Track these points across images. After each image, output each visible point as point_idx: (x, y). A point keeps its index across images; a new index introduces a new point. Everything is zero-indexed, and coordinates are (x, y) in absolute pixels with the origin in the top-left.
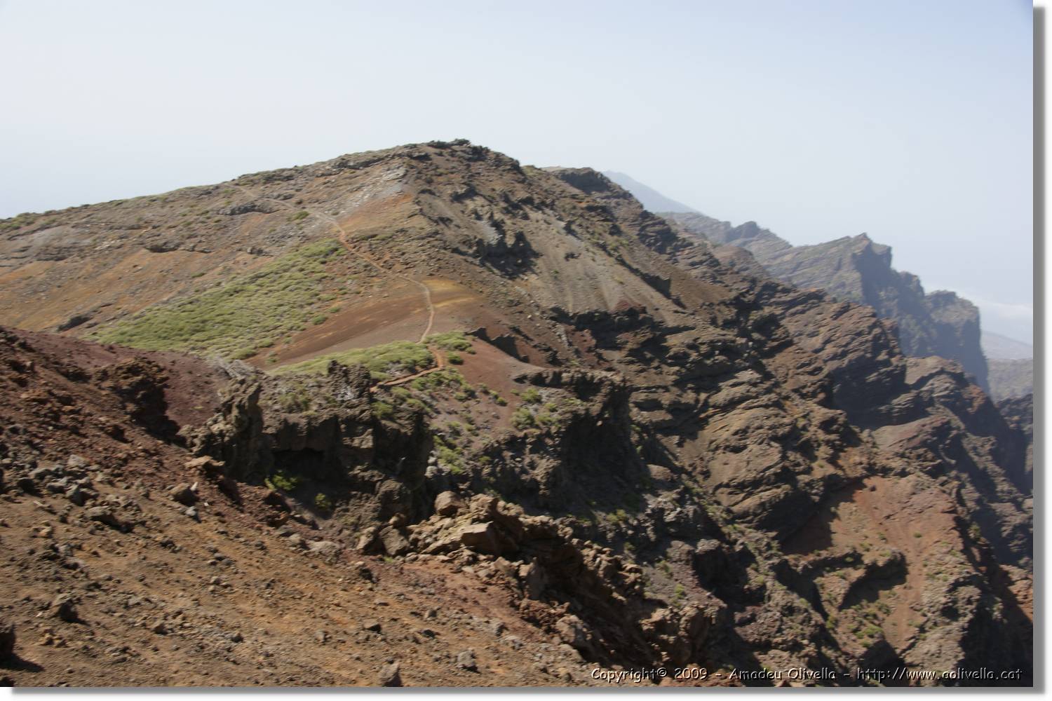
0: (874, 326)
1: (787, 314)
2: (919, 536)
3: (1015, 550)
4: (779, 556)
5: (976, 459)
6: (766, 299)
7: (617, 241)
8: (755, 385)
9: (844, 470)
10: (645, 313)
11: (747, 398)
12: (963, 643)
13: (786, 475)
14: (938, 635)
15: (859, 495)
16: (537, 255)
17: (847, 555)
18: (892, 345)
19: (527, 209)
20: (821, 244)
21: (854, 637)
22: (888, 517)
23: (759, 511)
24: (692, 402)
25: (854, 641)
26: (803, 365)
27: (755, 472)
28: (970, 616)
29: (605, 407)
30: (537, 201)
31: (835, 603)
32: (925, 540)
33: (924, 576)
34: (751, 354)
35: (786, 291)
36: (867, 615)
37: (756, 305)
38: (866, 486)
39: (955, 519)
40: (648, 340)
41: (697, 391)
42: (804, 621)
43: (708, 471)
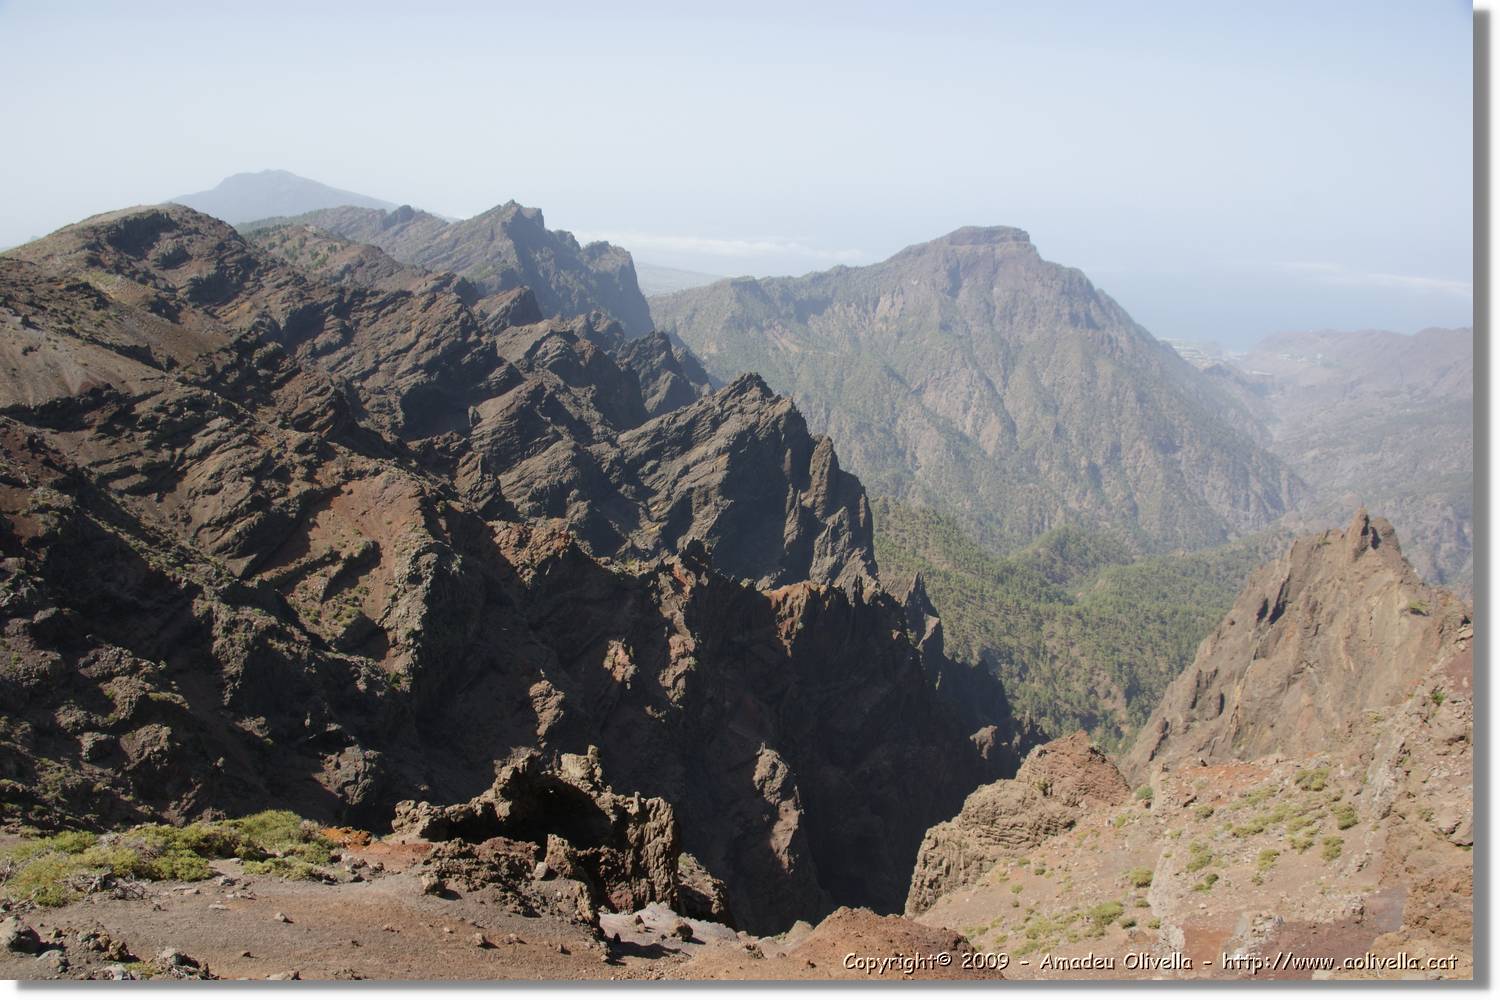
0: (460, 311)
2: (390, 523)
4: (230, 580)
9: (320, 484)
10: (110, 388)
11: (221, 443)
12: (427, 600)
13: (258, 503)
14: (407, 599)
15: (337, 501)
17: (325, 556)
20: (476, 217)
21: (335, 621)
22: (364, 513)
23: (237, 540)
24: (168, 459)
25: (336, 624)
27: (230, 508)
28: (431, 578)
31: (317, 598)
32: (396, 524)
33: (395, 555)
34: (220, 402)
35: (375, 294)
36: (348, 600)
37: (260, 343)
38: (343, 492)
39: (420, 501)
40: (116, 413)
41: (172, 448)
42: (246, 629)
43: (189, 517)
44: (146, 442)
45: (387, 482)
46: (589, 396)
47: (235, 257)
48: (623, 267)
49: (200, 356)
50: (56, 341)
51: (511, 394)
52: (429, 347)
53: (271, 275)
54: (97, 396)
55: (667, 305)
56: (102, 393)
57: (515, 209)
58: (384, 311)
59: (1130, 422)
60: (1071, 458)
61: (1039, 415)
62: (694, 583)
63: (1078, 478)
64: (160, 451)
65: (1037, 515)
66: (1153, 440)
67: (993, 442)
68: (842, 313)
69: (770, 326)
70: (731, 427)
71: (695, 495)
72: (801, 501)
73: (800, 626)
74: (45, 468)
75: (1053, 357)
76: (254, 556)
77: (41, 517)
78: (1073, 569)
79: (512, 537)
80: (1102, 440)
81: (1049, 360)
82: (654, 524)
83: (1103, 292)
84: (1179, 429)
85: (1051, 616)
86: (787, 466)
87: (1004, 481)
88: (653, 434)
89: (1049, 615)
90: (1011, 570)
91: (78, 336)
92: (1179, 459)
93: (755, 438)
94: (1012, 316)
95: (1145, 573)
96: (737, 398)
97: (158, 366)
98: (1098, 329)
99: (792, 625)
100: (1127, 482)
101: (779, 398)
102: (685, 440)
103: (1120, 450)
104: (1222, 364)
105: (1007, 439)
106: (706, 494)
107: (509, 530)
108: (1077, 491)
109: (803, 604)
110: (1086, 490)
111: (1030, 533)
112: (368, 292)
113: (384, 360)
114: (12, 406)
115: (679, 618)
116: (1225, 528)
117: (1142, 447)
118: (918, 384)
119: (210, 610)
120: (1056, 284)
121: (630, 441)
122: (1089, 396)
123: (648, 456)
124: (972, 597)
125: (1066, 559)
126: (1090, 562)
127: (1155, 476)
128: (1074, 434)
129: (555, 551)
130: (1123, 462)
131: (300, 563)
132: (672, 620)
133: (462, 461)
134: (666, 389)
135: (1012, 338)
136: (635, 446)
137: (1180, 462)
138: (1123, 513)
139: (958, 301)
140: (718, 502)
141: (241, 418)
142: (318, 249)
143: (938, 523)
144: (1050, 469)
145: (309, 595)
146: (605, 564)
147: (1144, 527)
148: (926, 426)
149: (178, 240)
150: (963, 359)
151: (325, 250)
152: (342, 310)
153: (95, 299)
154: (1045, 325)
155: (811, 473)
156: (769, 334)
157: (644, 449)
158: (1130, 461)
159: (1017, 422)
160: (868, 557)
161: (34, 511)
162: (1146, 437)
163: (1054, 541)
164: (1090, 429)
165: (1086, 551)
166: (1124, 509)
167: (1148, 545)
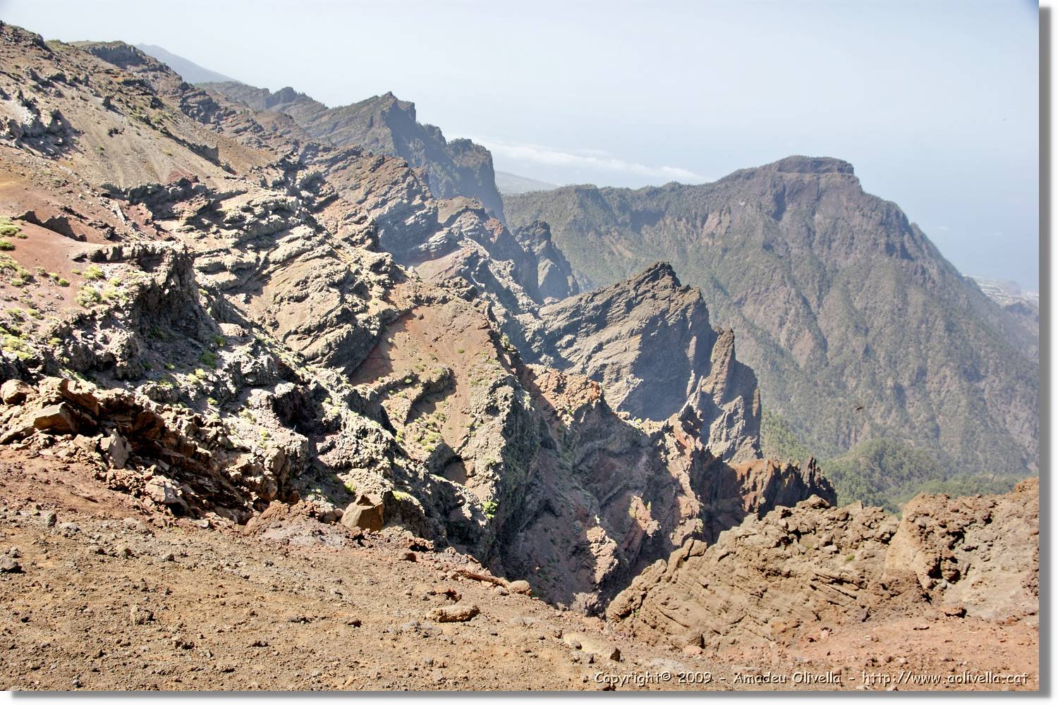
0: (407, 174)
1: (330, 171)
2: (462, 352)
3: (536, 351)
4: (349, 388)
5: (500, 280)
6: (309, 158)
7: (159, 114)
8: (309, 238)
9: (395, 305)
10: (197, 181)
11: (304, 251)
12: (505, 433)
13: (346, 316)
14: (485, 430)
15: (410, 324)
16: (78, 133)
17: (406, 378)
18: (423, 190)
19: (59, 85)
20: (353, 105)
21: (419, 445)
22: (436, 340)
23: (327, 351)
24: (253, 261)
25: (420, 448)
26: (349, 217)
27: (319, 317)
28: (508, 410)
29: (170, 276)
30: (69, 78)
31: (400, 420)
32: (467, 354)
33: (470, 384)
34: (302, 211)
36: (428, 424)
38: (415, 316)
39: (489, 333)
40: (204, 207)
41: (257, 250)
42: (376, 440)
43: (276, 322)
44: (232, 240)
45: (455, 310)
46: (508, 269)
48: (484, 163)
50: (137, 127)
51: (448, 259)
52: (376, 206)
54: (186, 186)
56: (191, 185)
57: (392, 101)
58: (336, 167)
59: (937, 349)
60: (877, 377)
61: (850, 335)
62: (692, 447)
63: (883, 396)
64: (247, 252)
65: (845, 428)
66: (959, 366)
67: (805, 357)
68: (673, 226)
69: (608, 232)
70: (644, 310)
71: (607, 371)
72: (701, 386)
75: (867, 283)
76: (345, 368)
78: (889, 480)
79: (550, 381)
80: (909, 364)
81: (863, 285)
83: (916, 226)
84: (985, 360)
86: (691, 352)
87: (815, 393)
88: (572, 310)
92: (982, 388)
93: (665, 323)
94: (831, 242)
96: (650, 284)
98: (912, 260)
100: (930, 404)
102: (601, 319)
103: (926, 375)
104: (1023, 302)
105: (818, 354)
106: (618, 371)
107: (548, 374)
108: (882, 409)
109: (767, 480)
110: (891, 408)
115: (685, 480)
116: (1025, 456)
117: (948, 372)
118: (739, 297)
119: (339, 417)
120: (876, 215)
121: (551, 314)
122: (900, 321)
123: (566, 330)
125: (883, 470)
126: (905, 475)
127: (959, 402)
128: (883, 355)
129: (588, 400)
130: (927, 385)
131: (383, 382)
132: (679, 480)
135: (829, 262)
136: (555, 320)
137: (983, 391)
138: (926, 433)
139: (781, 224)
140: (630, 380)
144: (857, 385)
147: (945, 449)
148: (746, 335)
150: (783, 277)
154: (861, 252)
155: (712, 361)
156: (606, 239)
157: (563, 324)
158: (935, 385)
159: (829, 340)
162: (951, 364)
163: (872, 453)
164: (898, 352)
165: (901, 464)
166: (926, 430)
167: (951, 465)
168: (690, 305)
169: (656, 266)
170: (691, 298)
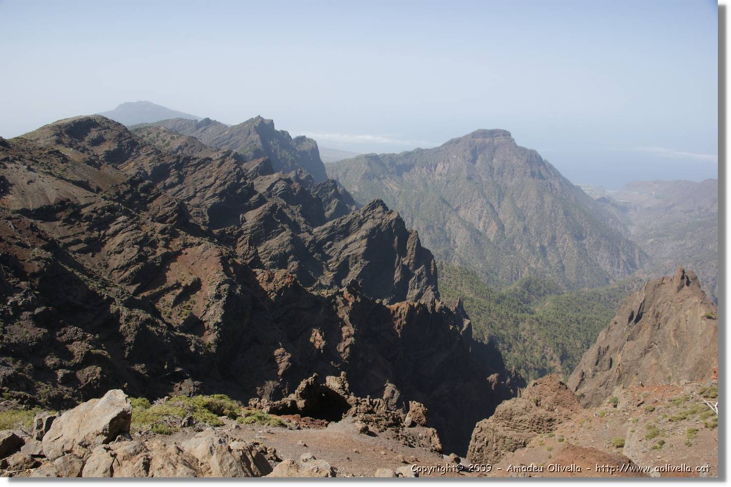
0: (236, 168)
3: (311, 251)
4: (128, 296)
8: (125, 222)
9: (172, 249)
10: (69, 201)
11: (123, 228)
12: (224, 307)
13: (141, 258)
14: (214, 307)
16: (11, 185)
17: (174, 285)
18: (245, 175)
20: (241, 124)
21: (179, 317)
22: (193, 264)
23: (131, 276)
24: (97, 236)
27: (127, 260)
28: (226, 296)
31: (170, 306)
32: (209, 270)
34: (123, 209)
35: (195, 159)
36: (185, 307)
37: (141, 181)
38: (183, 254)
39: (221, 258)
40: (72, 213)
41: (99, 231)
42: (136, 320)
43: (107, 265)
44: (86, 227)
45: (204, 248)
46: (298, 210)
47: (127, 141)
48: (313, 148)
49: (113, 186)
50: (43, 178)
51: (261, 208)
52: (221, 185)
53: (144, 149)
54: (63, 204)
55: (334, 167)
56: (65, 203)
57: (260, 120)
58: (199, 167)
59: (560, 225)
60: (531, 243)
61: (516, 222)
62: (353, 301)
63: (535, 252)
64: (93, 232)
65: (515, 271)
66: (572, 233)
67: (493, 235)
68: (419, 171)
69: (384, 178)
70: (369, 225)
72: (402, 262)
73: (405, 322)
74: (38, 239)
75: (523, 193)
76: (139, 284)
77: (37, 263)
78: (533, 297)
79: (265, 277)
80: (547, 234)
81: (521, 194)
82: (330, 273)
83: (547, 162)
84: (585, 228)
85: (523, 320)
86: (396, 245)
87: (499, 254)
89: (522, 320)
90: (503, 297)
91: (54, 176)
92: (585, 243)
93: (380, 231)
94: (502, 173)
95: (568, 299)
96: (371, 211)
97: (92, 191)
98: (545, 179)
99: (401, 322)
100: (559, 254)
101: (392, 211)
102: (346, 231)
103: (555, 239)
104: (605, 196)
105: (500, 233)
106: (356, 258)
107: (264, 273)
108: (535, 259)
109: (406, 312)
110: (539, 258)
111: (512, 280)
112: (191, 158)
113: (199, 191)
114: (22, 209)
115: (346, 318)
116: (607, 277)
117: (567, 237)
119: (119, 310)
120: (524, 157)
122: (541, 212)
124: (484, 310)
125: (530, 292)
126: (542, 293)
127: (573, 252)
128: (533, 230)
129: (286, 284)
130: (557, 244)
131: (161, 288)
132: (343, 318)
133: (239, 240)
134: (334, 208)
135: (503, 183)
136: (321, 234)
137: (585, 245)
138: (558, 270)
139: (476, 166)
140: (362, 262)
141: (133, 216)
142: (165, 138)
143: (467, 274)
144: (521, 247)
145: (166, 304)
146: (310, 291)
147: (568, 277)
148: (461, 226)
149: (100, 132)
150: (479, 194)
151: (169, 138)
152: (179, 166)
153: (62, 158)
154: (518, 177)
155: (407, 248)
156: (384, 181)
157: (325, 236)
158: (561, 244)
159: (505, 225)
160: (435, 290)
161: (33, 260)
162: (568, 232)
163: (524, 283)
164: (541, 228)
165: (540, 288)
166: (558, 268)
167: (570, 285)
168: (393, 220)
169: (374, 201)
170: (393, 216)
